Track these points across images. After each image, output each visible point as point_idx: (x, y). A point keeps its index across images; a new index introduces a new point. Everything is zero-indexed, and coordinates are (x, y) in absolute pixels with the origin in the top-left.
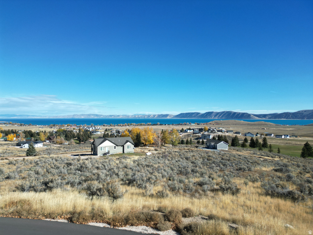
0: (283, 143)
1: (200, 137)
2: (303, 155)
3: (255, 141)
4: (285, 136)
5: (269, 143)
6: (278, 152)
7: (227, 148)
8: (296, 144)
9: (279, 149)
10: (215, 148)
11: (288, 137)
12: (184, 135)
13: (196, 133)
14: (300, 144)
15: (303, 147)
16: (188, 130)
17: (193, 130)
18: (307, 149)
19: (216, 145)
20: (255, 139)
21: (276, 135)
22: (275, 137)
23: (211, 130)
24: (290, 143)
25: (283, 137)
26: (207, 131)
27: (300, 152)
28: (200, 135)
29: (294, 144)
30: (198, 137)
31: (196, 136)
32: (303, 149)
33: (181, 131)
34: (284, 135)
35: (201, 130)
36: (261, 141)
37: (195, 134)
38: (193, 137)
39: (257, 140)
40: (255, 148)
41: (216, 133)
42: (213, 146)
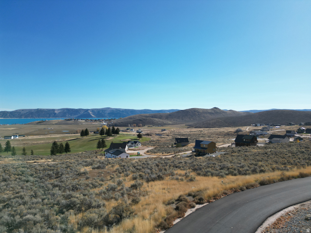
0: (21, 144)
2: (53, 153)
4: (14, 137)
5: (12, 146)
6: (31, 154)
8: (34, 144)
9: (32, 150)
11: (17, 137)
21: (5, 137)
24: (27, 144)
25: (12, 138)
27: (50, 150)
29: (31, 144)
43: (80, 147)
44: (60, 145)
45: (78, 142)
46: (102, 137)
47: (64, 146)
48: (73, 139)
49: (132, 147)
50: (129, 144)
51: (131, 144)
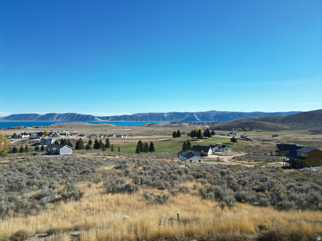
0: (122, 142)
1: (39, 142)
2: (137, 151)
3: (99, 143)
5: (111, 144)
6: (118, 150)
7: (70, 152)
8: (132, 143)
9: (119, 148)
10: (57, 153)
11: (126, 137)
12: (17, 142)
13: (34, 139)
14: (135, 142)
15: (137, 144)
16: (22, 136)
17: (30, 134)
18: (140, 145)
19: (58, 150)
20: (99, 141)
21: (117, 136)
22: (116, 137)
23: (53, 133)
24: (127, 142)
25: (122, 137)
26: (48, 135)
27: (135, 148)
28: (38, 140)
29: (130, 143)
30: (36, 143)
31: (34, 142)
32: (137, 147)
33: (13, 137)
34: (123, 135)
35: (40, 134)
36: (104, 142)
37: (32, 139)
38: (29, 143)
39: (101, 141)
40: (99, 149)
41: (58, 137)
42: (55, 151)
43: (169, 148)
44: (145, 144)
45: (169, 143)
46: (193, 139)
47: (149, 145)
48: (166, 139)
49: (219, 152)
50: (216, 148)
51: (218, 148)
